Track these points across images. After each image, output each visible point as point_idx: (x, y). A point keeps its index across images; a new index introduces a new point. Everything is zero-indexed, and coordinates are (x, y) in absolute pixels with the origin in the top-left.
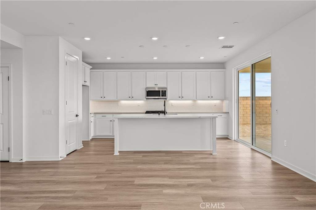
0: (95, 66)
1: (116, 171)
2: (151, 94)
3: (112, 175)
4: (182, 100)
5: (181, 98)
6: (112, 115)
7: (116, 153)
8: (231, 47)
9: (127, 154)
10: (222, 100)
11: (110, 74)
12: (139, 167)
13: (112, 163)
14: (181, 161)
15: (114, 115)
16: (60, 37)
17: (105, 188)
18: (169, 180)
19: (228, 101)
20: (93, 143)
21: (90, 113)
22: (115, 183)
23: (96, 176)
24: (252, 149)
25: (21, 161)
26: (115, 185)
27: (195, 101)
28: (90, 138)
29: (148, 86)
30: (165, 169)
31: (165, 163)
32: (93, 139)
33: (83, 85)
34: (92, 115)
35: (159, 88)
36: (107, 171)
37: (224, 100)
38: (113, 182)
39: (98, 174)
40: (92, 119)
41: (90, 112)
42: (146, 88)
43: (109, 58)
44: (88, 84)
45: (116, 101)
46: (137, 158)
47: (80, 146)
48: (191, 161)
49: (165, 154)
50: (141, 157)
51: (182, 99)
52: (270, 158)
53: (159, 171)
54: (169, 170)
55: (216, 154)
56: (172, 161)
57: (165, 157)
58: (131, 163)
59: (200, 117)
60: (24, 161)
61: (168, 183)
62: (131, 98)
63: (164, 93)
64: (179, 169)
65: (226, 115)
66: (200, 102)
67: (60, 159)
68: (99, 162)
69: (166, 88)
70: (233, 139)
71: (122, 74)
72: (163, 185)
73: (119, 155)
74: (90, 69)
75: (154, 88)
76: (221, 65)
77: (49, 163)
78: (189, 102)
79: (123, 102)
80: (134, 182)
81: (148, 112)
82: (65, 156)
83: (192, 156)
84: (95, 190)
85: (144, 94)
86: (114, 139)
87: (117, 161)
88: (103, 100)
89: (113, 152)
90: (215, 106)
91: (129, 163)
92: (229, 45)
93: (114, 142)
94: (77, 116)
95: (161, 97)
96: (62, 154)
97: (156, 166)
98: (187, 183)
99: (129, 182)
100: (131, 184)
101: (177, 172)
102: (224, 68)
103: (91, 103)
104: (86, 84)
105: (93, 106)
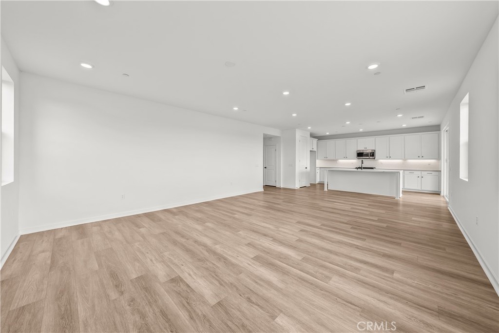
0: (320, 138)
4: (389, 159)
7: (326, 190)
16: (296, 129)
28: (317, 182)
29: (359, 149)
32: (319, 183)
33: (310, 151)
34: (318, 169)
37: (439, 159)
40: (318, 171)
41: (317, 166)
42: (357, 151)
45: (335, 160)
47: (308, 185)
60: (281, 187)
62: (346, 158)
63: (372, 154)
65: (437, 173)
66: (410, 161)
67: (296, 188)
69: (375, 151)
70: (442, 195)
74: (317, 141)
75: (364, 151)
78: (399, 162)
79: (340, 161)
82: (299, 188)
85: (356, 155)
88: (326, 159)
90: (429, 164)
94: (306, 168)
95: (370, 157)
102: (439, 130)
103: (317, 161)
104: (314, 150)
105: (319, 163)
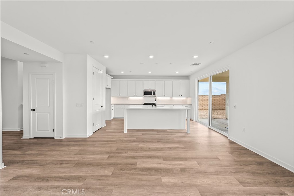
0: (114, 77)
1: (124, 150)
2: (146, 93)
3: (120, 155)
4: (165, 97)
6: (124, 105)
7: (126, 131)
8: (198, 64)
9: (132, 132)
10: (187, 97)
11: (123, 82)
12: (141, 145)
13: (122, 141)
14: (168, 139)
15: (126, 105)
16: (88, 55)
17: (112, 174)
18: (164, 162)
19: (191, 98)
20: (113, 123)
21: (111, 104)
22: (122, 165)
23: (107, 156)
24: (209, 128)
25: (61, 138)
26: (121, 169)
27: (171, 97)
28: (112, 119)
29: (145, 89)
30: (159, 148)
31: (158, 142)
32: (113, 119)
33: (106, 88)
34: (113, 105)
35: (151, 90)
36: (117, 149)
37: (188, 97)
38: (120, 164)
39: (111, 153)
40: (113, 108)
42: (144, 90)
43: (122, 72)
44: (110, 87)
45: (126, 98)
46: (139, 136)
47: (104, 125)
48: (176, 140)
49: (156, 132)
50: (141, 135)
52: (227, 138)
53: (155, 150)
54: (161, 149)
55: (190, 133)
56: (162, 139)
57: (157, 136)
58: (134, 141)
59: (180, 109)
60: (63, 138)
61: (163, 166)
62: (135, 95)
63: (154, 93)
64: (169, 148)
65: (190, 106)
66: (174, 98)
67: (88, 136)
68: (113, 140)
69: (156, 90)
70: (195, 120)
71: (130, 81)
72: (160, 169)
73: (127, 133)
74: (112, 79)
75: (148, 90)
76: (187, 77)
77: (79, 140)
78: (169, 98)
79: (131, 98)
80: (137, 164)
81: (145, 104)
82: (92, 134)
83: (174, 134)
84: (103, 176)
85: (143, 93)
86: (124, 119)
87: (125, 138)
88: (119, 96)
89: (123, 131)
90: (183, 100)
91: (133, 141)
92: (197, 63)
93: (124, 122)
94: (101, 107)
95: (153, 95)
96: (90, 133)
97: (152, 145)
98: (179, 167)
99: (133, 164)
100: (134, 167)
101: (168, 151)
102: (189, 79)
103: (112, 98)
104: (109, 87)
105: (114, 100)
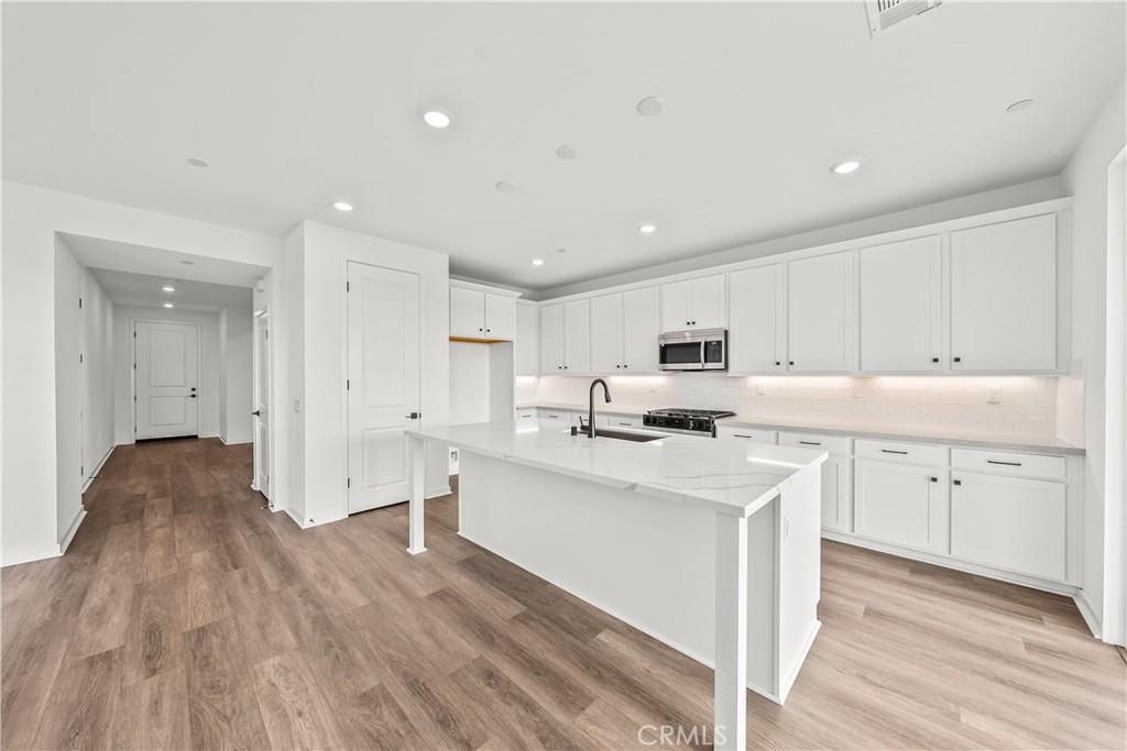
2: (672, 353)
4: (789, 373)
5: (783, 367)
7: (414, 547)
16: (306, 221)
29: (667, 329)
35: (694, 333)
37: (1059, 373)
42: (662, 337)
44: (501, 335)
51: (788, 370)
60: (275, 509)
66: (888, 383)
67: (308, 525)
75: (681, 334)
82: (341, 517)
85: (657, 354)
88: (564, 373)
90: (993, 403)
96: (322, 513)
